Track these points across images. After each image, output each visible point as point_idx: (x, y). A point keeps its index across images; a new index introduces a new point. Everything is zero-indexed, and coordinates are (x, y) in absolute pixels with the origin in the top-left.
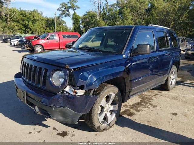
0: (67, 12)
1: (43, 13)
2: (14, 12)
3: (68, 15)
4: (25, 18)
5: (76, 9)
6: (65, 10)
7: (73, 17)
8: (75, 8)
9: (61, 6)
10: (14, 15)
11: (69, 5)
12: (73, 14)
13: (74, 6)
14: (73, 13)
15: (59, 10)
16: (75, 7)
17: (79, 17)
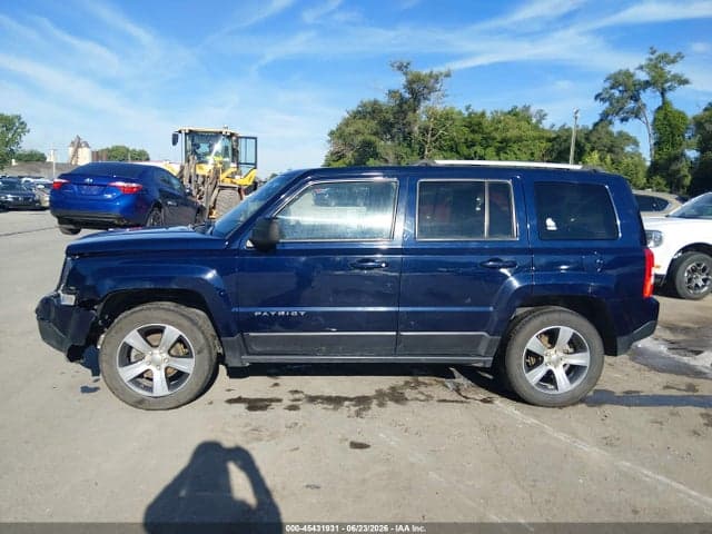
0: (631, 104)
1: (545, 115)
2: (447, 119)
3: (637, 113)
4: (478, 137)
5: (671, 89)
6: (626, 95)
7: (655, 119)
8: (669, 84)
9: (608, 85)
10: (446, 130)
11: (643, 76)
12: (659, 108)
13: (661, 76)
14: (659, 102)
15: (602, 100)
16: (666, 81)
17: (682, 116)
